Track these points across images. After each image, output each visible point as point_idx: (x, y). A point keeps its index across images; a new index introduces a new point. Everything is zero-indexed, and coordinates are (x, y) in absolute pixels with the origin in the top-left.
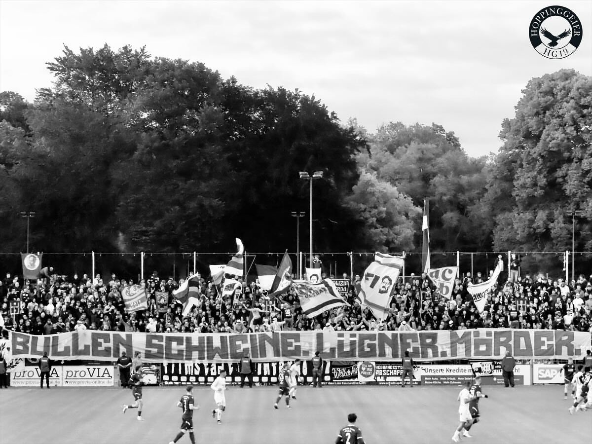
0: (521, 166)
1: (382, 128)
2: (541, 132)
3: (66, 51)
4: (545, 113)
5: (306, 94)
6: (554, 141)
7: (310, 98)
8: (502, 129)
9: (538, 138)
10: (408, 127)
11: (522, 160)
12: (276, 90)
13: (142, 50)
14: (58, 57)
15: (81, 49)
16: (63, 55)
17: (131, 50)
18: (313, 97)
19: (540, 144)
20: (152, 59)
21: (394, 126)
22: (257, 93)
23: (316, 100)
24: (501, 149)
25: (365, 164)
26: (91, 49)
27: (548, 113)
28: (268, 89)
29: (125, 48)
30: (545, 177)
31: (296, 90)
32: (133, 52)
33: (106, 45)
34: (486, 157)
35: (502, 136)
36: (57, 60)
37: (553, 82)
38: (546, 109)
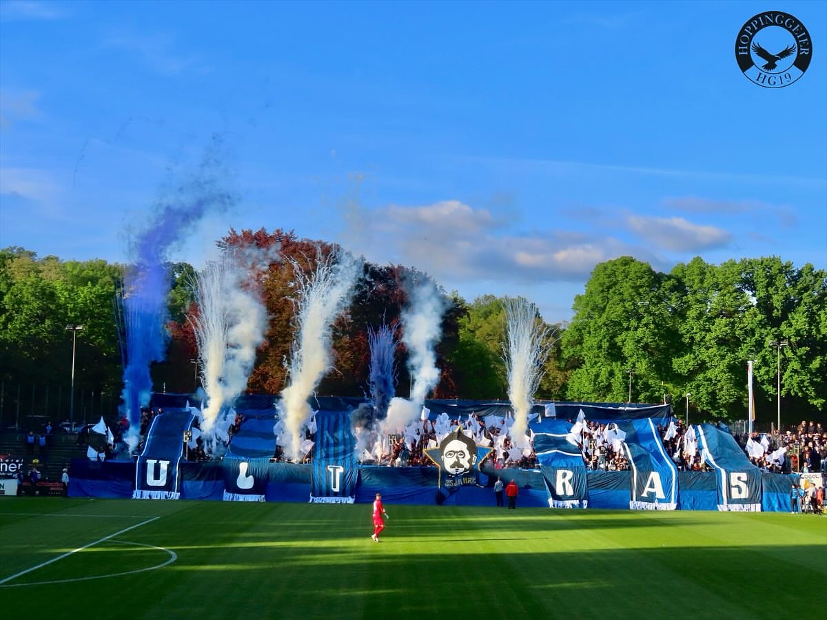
0: (589, 333)
1: (478, 299)
2: (605, 307)
3: (231, 232)
4: (609, 290)
5: (420, 271)
6: (616, 313)
7: (424, 274)
8: (574, 302)
9: (603, 309)
10: (498, 298)
11: (590, 327)
12: (396, 267)
13: (291, 233)
14: (224, 236)
15: (243, 231)
16: (228, 235)
17: (282, 233)
18: (426, 274)
19: (604, 316)
20: (299, 240)
21: (487, 298)
22: (381, 270)
23: (427, 276)
24: (574, 318)
25: (464, 327)
26: (251, 231)
27: (611, 291)
28: (390, 266)
29: (278, 231)
30: (608, 341)
31: (413, 267)
32: (284, 235)
33: (263, 229)
34: (560, 324)
35: (575, 309)
36: (224, 239)
37: (615, 267)
38: (609, 288)
